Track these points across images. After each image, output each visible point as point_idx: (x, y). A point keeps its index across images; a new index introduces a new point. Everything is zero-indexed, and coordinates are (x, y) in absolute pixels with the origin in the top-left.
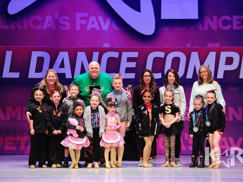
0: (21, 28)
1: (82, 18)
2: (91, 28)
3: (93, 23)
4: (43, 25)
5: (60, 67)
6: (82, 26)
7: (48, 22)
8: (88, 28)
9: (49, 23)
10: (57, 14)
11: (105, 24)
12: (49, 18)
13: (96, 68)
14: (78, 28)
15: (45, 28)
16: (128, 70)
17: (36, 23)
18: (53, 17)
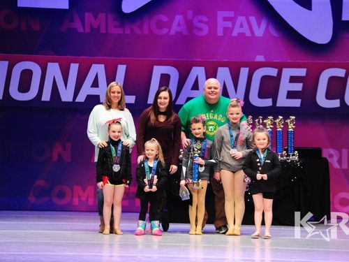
0: (140, 33)
1: (225, 19)
2: (239, 34)
3: (242, 26)
4: (170, 28)
5: (192, 89)
6: (226, 30)
7: (177, 23)
8: (235, 34)
9: (179, 25)
10: (190, 13)
11: (259, 28)
12: (178, 18)
13: (215, 88)
14: (220, 33)
15: (173, 32)
16: (291, 95)
17: (160, 25)
18: (185, 18)
